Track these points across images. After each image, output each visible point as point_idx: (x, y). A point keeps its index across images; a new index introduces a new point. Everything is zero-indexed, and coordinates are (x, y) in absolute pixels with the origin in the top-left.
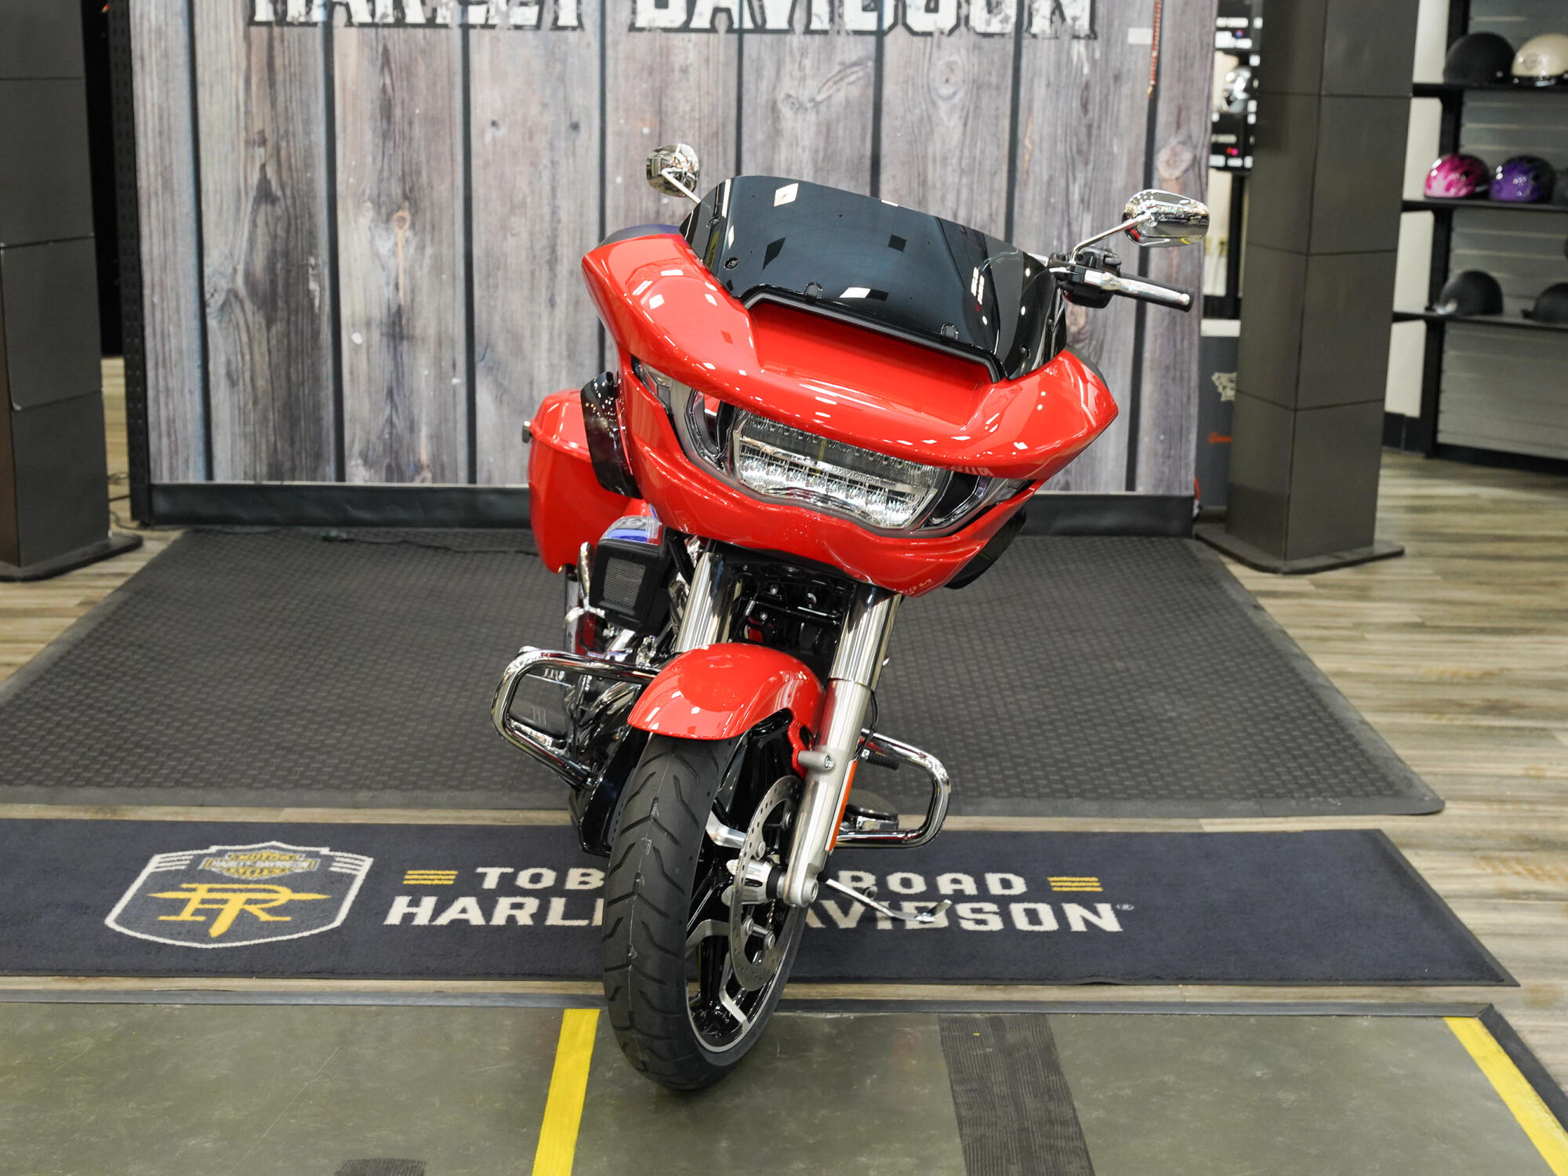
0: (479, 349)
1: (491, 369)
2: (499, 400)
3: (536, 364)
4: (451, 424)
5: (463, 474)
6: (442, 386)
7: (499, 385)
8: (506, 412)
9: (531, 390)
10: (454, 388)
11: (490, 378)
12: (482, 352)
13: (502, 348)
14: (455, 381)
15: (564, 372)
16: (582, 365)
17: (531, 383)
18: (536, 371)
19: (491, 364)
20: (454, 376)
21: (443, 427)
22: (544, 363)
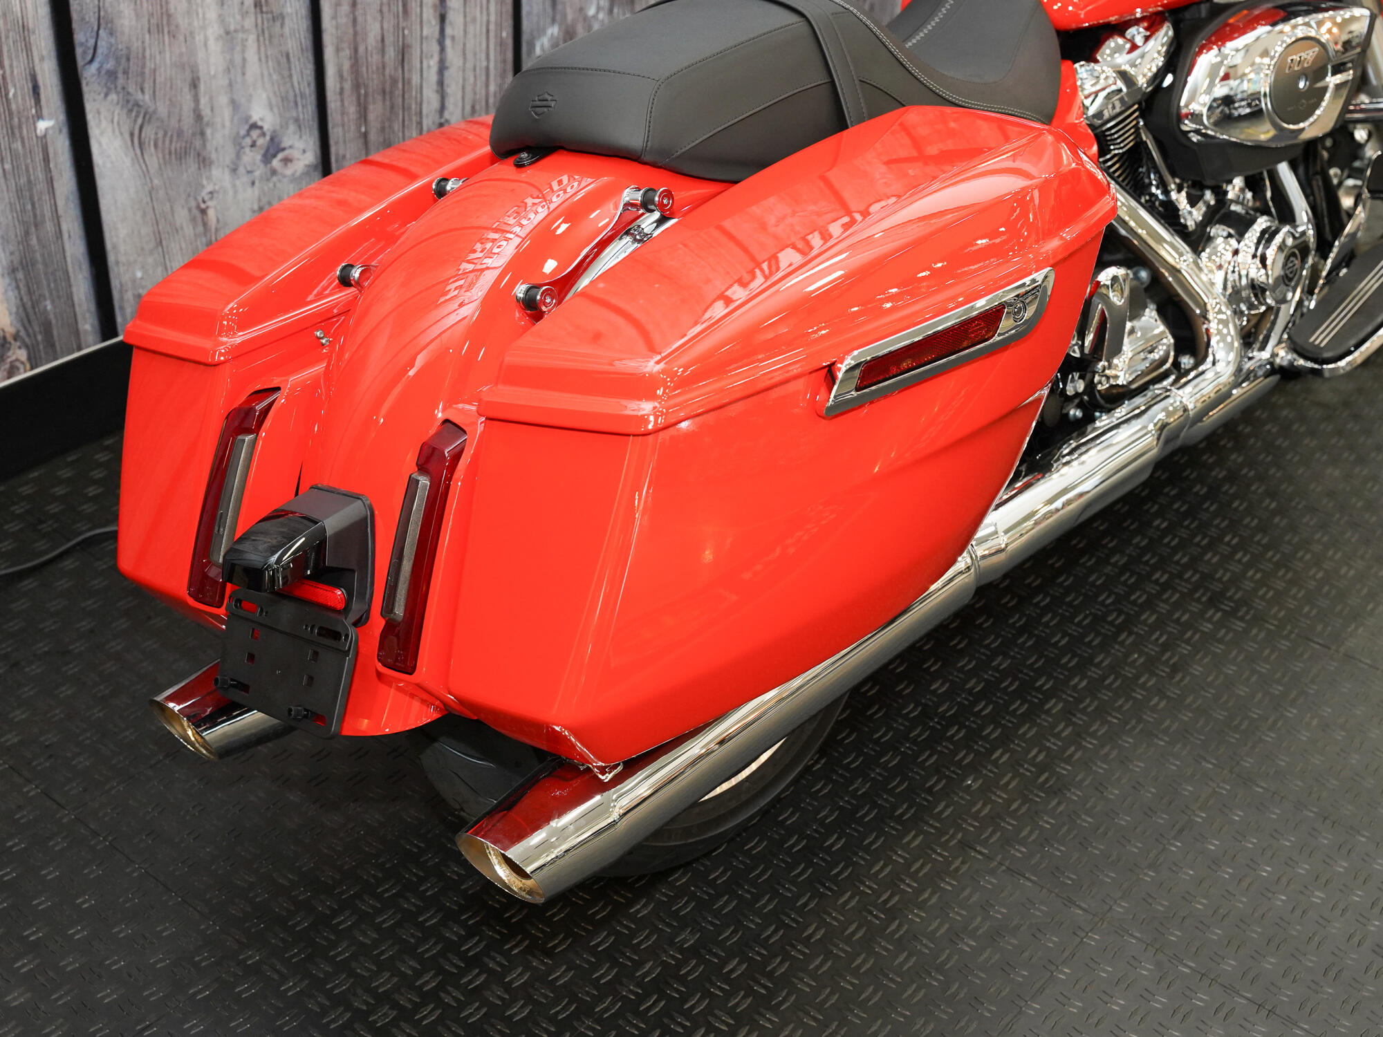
0: (81, 37)
1: (112, 75)
2: (137, 141)
3: (199, 38)
4: (49, 226)
5: (88, 323)
6: (18, 145)
7: (132, 107)
8: (153, 160)
9: (196, 100)
10: (43, 140)
11: (113, 97)
12: (92, 42)
13: (128, 20)
14: (42, 125)
15: (252, 38)
16: (279, 18)
17: (194, 85)
18: (201, 55)
19: (110, 65)
20: (40, 116)
21: (34, 241)
22: (214, 31)
